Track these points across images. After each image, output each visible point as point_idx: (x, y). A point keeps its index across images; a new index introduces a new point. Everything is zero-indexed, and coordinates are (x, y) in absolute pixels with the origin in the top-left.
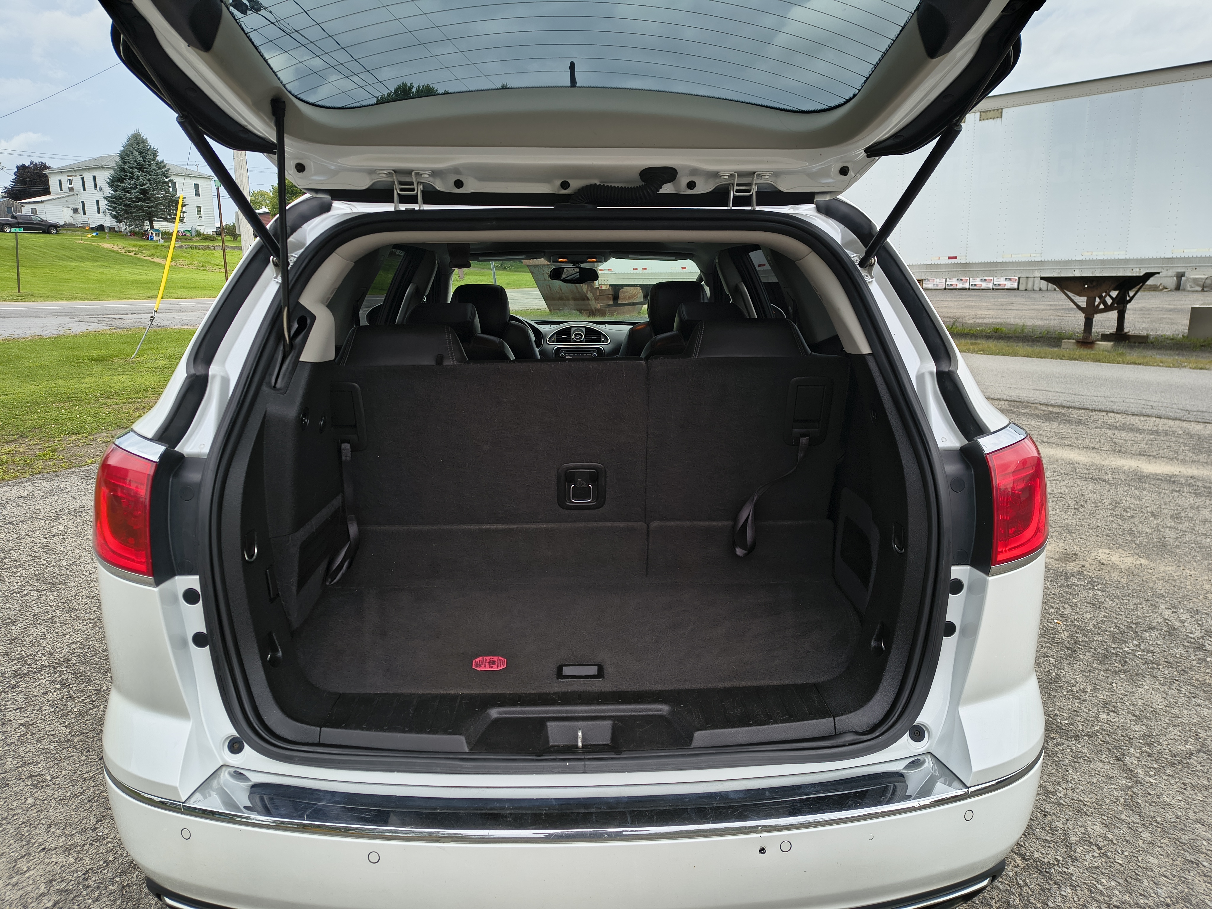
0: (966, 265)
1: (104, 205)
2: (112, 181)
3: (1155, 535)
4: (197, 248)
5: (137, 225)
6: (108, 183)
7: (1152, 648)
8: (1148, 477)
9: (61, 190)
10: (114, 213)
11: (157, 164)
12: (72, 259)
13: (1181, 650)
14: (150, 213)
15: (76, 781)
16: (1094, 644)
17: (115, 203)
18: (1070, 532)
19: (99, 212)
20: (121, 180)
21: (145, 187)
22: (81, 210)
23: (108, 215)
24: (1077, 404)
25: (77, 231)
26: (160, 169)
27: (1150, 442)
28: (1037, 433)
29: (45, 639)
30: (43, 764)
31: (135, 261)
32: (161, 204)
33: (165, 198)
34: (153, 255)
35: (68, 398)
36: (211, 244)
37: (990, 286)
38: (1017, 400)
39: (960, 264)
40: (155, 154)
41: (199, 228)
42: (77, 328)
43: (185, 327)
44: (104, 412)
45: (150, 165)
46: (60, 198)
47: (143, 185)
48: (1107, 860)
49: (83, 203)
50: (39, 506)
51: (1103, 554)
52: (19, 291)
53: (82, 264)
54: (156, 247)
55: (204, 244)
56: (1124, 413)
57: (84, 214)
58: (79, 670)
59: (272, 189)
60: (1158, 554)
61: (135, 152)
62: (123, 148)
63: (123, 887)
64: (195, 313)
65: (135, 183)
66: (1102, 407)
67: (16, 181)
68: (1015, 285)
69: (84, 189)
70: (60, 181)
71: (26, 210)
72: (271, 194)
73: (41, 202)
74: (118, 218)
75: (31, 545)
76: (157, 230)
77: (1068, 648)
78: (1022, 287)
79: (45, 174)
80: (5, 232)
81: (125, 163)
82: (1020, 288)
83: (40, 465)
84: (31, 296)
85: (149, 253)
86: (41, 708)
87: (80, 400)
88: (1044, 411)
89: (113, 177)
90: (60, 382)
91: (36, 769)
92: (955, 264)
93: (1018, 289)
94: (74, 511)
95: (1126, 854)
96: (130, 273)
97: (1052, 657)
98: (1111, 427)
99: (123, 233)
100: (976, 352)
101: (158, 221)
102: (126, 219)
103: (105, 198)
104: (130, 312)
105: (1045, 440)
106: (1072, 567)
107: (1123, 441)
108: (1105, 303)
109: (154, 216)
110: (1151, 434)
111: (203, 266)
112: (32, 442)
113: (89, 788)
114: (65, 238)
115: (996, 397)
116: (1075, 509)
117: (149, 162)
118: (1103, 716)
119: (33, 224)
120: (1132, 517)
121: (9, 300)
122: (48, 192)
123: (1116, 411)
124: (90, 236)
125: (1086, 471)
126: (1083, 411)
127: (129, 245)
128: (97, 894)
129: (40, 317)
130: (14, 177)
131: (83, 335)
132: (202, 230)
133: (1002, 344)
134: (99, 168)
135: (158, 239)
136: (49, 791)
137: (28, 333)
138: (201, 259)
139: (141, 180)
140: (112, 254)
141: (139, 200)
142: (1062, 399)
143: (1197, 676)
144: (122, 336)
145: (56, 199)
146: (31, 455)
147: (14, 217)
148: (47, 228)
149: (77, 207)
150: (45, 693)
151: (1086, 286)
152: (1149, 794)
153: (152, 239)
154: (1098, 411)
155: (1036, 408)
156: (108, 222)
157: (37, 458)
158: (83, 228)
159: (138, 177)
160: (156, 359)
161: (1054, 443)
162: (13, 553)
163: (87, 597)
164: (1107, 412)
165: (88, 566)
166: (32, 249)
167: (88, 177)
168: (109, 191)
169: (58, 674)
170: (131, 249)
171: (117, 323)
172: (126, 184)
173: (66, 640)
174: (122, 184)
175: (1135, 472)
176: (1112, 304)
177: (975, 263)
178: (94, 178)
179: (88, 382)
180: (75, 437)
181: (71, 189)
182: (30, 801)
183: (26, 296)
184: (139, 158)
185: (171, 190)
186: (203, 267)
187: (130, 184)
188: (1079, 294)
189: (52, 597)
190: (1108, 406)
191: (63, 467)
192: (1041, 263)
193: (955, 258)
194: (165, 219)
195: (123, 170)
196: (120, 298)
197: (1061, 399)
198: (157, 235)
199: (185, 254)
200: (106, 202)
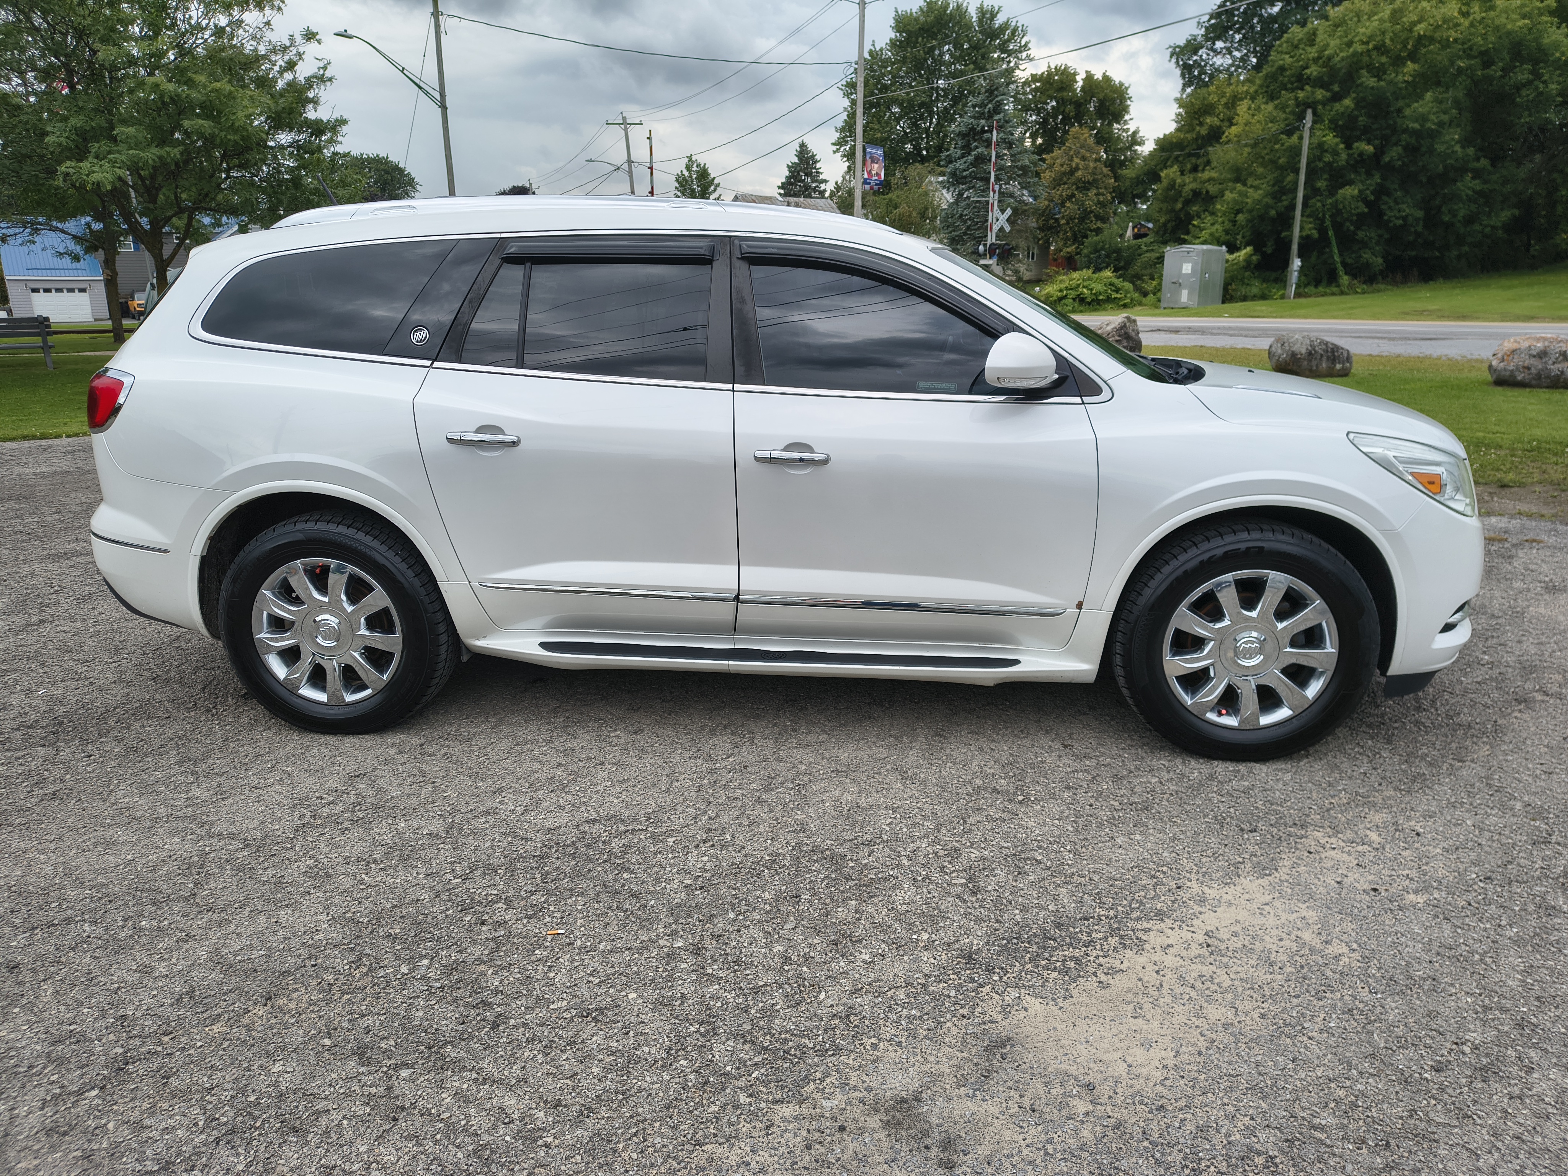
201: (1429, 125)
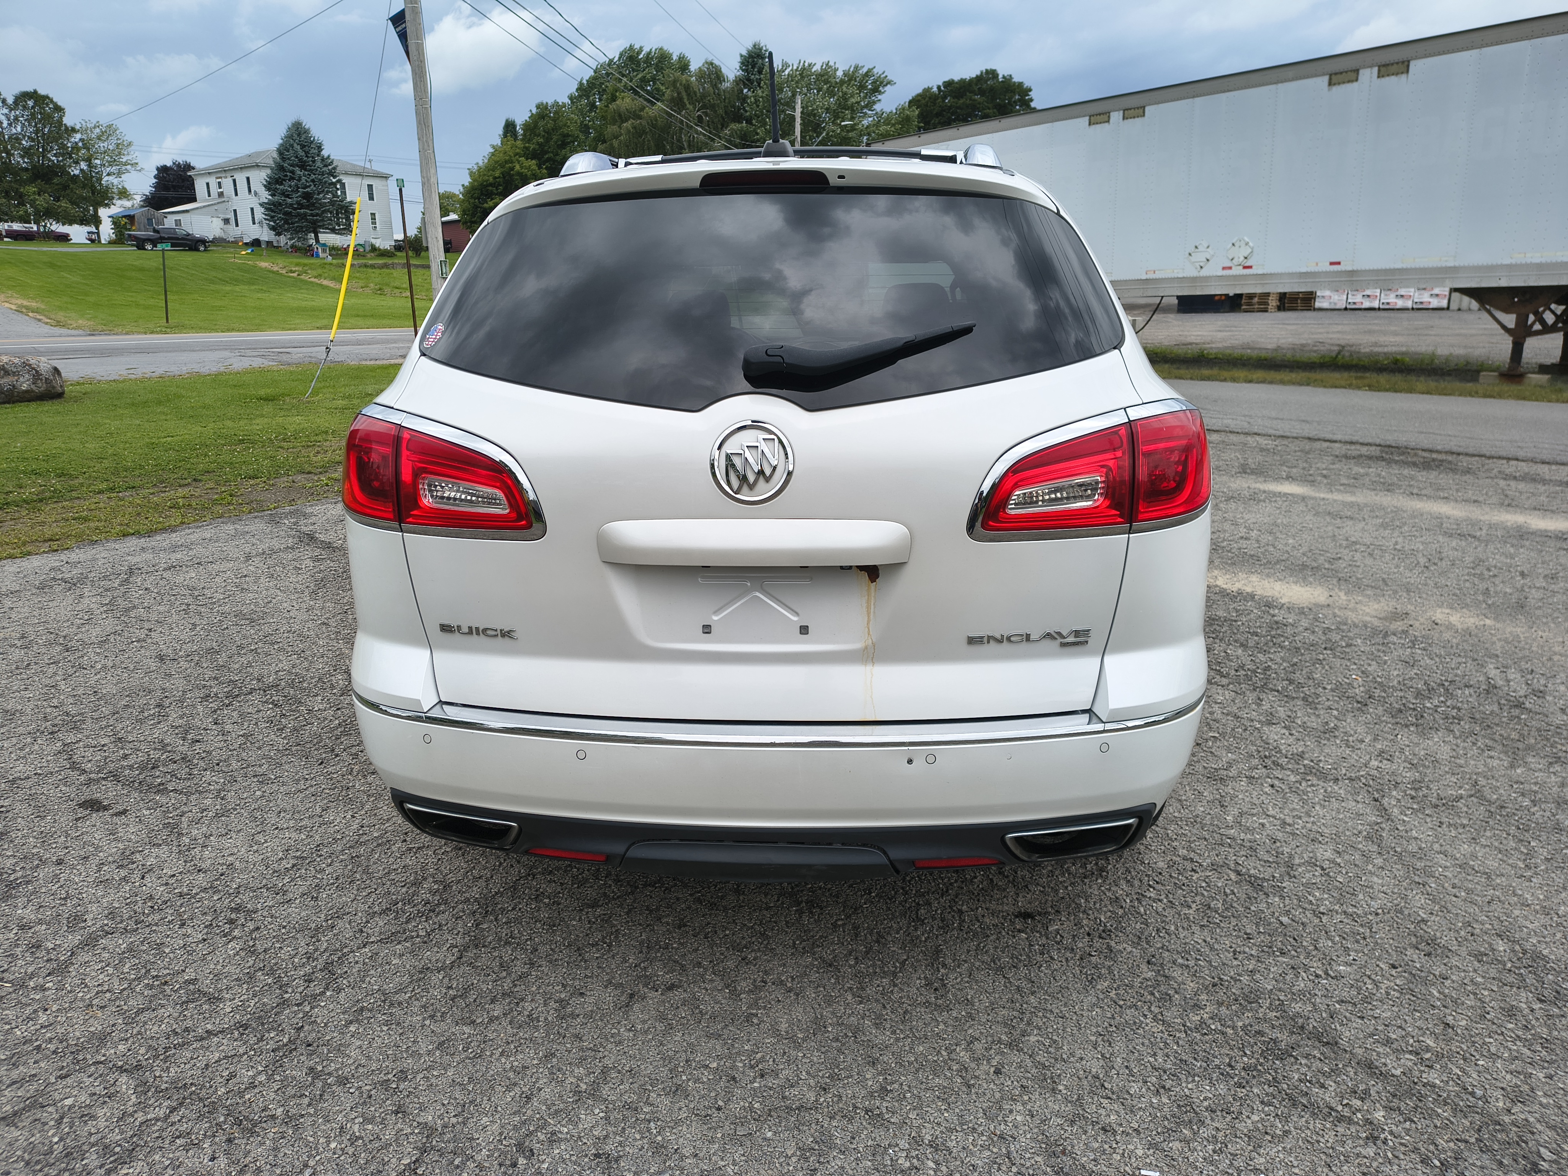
0: (1352, 273)
1: (260, 213)
2: (269, 183)
3: (1516, 596)
4: (373, 266)
5: (299, 238)
6: (265, 186)
7: (1459, 705)
8: (1532, 533)
9: (209, 196)
10: (272, 223)
11: (323, 160)
12: (225, 282)
13: (1495, 708)
14: (314, 223)
15: (298, 780)
16: (1392, 699)
17: (272, 211)
18: (1408, 591)
19: (254, 223)
20: (279, 181)
21: (308, 189)
22: (233, 221)
23: (265, 226)
24: (1471, 450)
25: (229, 247)
26: (326, 166)
27: (1553, 495)
28: (1407, 483)
29: (251, 666)
30: (266, 766)
31: (299, 284)
32: (328, 211)
33: (332, 203)
34: (320, 275)
35: (240, 440)
36: (389, 261)
37: (1409, 304)
38: (1394, 445)
39: (1345, 271)
40: (320, 148)
41: (374, 241)
42: (239, 364)
43: (364, 363)
44: (281, 456)
45: (314, 162)
46: (209, 205)
47: (306, 187)
48: (1328, 878)
49: (235, 211)
50: (225, 548)
51: (1439, 615)
52: (167, 321)
53: (237, 289)
54: (323, 266)
55: (381, 261)
56: (1533, 461)
57: (237, 225)
58: (289, 693)
59: (462, 190)
60: (1510, 615)
61: (295, 145)
62: (281, 141)
63: (352, 857)
64: (375, 346)
65: (297, 185)
66: (1504, 454)
67: (157, 186)
68: (1444, 303)
69: (236, 194)
70: (208, 184)
71: (169, 222)
72: (461, 196)
73: (187, 211)
74: (277, 230)
75: (223, 584)
76: (324, 245)
77: (1358, 702)
78: (1454, 306)
79: (190, 176)
80: (145, 249)
81: (283, 159)
82: (1451, 307)
83: (219, 509)
84: (181, 328)
85: (315, 273)
86: (256, 723)
87: (253, 442)
88: (1424, 458)
89: (270, 178)
90: (229, 423)
91: (260, 770)
92: (1338, 272)
93: (1448, 308)
94: (263, 554)
95: (1350, 874)
96: (293, 298)
97: (1337, 709)
98: (1507, 477)
99: (283, 249)
100: (1359, 388)
101: (324, 233)
102: (286, 230)
103: (261, 205)
104: (299, 345)
105: (1415, 491)
106: (1398, 626)
107: (1517, 494)
108: (1543, 322)
109: (320, 227)
110: (1559, 486)
111: (380, 289)
112: (207, 486)
113: (312, 786)
114: (215, 256)
115: (1366, 441)
116: (1425, 567)
117: (313, 157)
118: (1374, 763)
119: (178, 239)
120: (1495, 576)
121: (157, 332)
122: (193, 199)
123: (1520, 458)
124: (244, 253)
125: (1455, 527)
126: (1477, 458)
127: (291, 263)
128: (329, 861)
129: (193, 351)
130: (155, 181)
131: (246, 372)
132: (378, 243)
133: (1398, 378)
134: (253, 166)
135: (325, 255)
136: (275, 787)
137: (184, 369)
138: (377, 280)
139: (303, 181)
140: (271, 275)
141: (301, 206)
142: (1453, 445)
143: (1503, 732)
144: (291, 372)
145: (204, 207)
146: (208, 499)
147: (155, 231)
148: (192, 244)
149: (228, 216)
150: (258, 711)
151: (1516, 300)
152: (1397, 829)
153: (318, 256)
154: (1496, 458)
155: (1416, 455)
156: (265, 235)
157: (215, 502)
158: (235, 242)
159: (300, 177)
160: (334, 399)
161: (1426, 495)
162: (206, 592)
163: (288, 632)
164: (1509, 459)
165: (285, 605)
166: (178, 270)
167: (241, 178)
168: (265, 196)
169: (268, 697)
170: (294, 269)
171: (285, 358)
172: (285, 187)
173: (273, 668)
174: (282, 187)
175: (1519, 528)
176: (1555, 323)
177: (1365, 271)
178: (248, 179)
179: (259, 424)
180: (252, 482)
181: (221, 195)
182: (258, 793)
183: (175, 327)
184: (301, 153)
185: (339, 192)
186: (380, 291)
187: (290, 186)
188: (1506, 311)
189: (252, 632)
190: (1512, 451)
191: (244, 512)
192: (1455, 269)
193: (1339, 263)
194: (333, 231)
195: (281, 168)
196: (283, 329)
197: (1452, 443)
198: (324, 251)
199: (358, 275)
200: (263, 210)
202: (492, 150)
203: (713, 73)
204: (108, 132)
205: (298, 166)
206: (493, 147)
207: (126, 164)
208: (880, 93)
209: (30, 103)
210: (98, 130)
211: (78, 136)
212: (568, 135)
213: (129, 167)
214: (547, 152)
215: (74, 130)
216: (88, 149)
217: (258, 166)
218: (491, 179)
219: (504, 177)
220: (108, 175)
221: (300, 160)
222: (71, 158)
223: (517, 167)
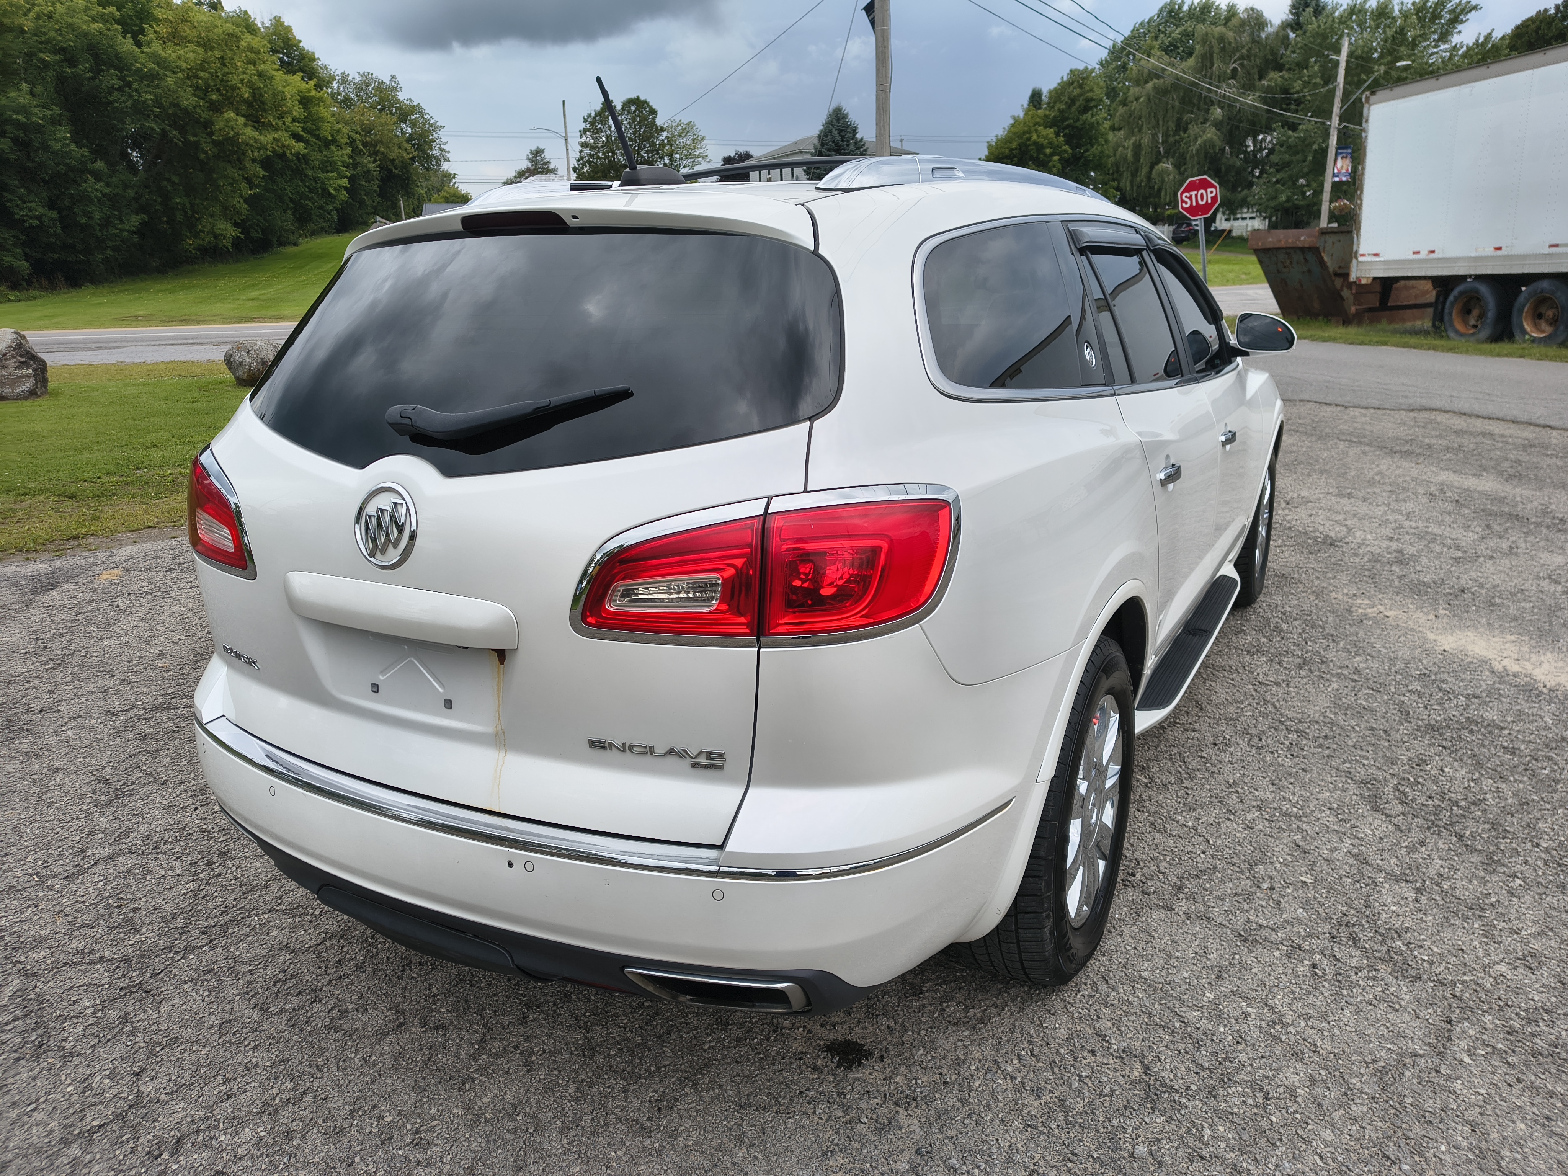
11: (856, 143)
40: (855, 132)
45: (848, 145)
61: (834, 130)
62: (822, 127)
81: (822, 145)
134: (797, 153)
195: (819, 153)
201: (34, 119)
202: (1012, 121)
203: (1256, 20)
204: (687, 129)
205: (834, 150)
206: (1014, 117)
207: (698, 156)
208: (1462, 22)
209: (633, 108)
210: (680, 128)
211: (665, 134)
212: (1092, 100)
213: (700, 159)
214: (1067, 119)
215: (662, 129)
216: (671, 145)
217: (801, 152)
218: (1007, 151)
219: (1020, 149)
220: (684, 167)
221: (837, 145)
222: (658, 154)
223: (1035, 137)
